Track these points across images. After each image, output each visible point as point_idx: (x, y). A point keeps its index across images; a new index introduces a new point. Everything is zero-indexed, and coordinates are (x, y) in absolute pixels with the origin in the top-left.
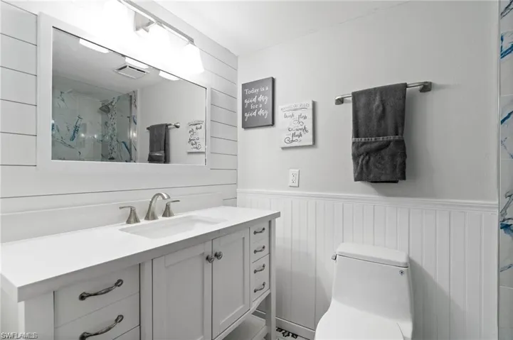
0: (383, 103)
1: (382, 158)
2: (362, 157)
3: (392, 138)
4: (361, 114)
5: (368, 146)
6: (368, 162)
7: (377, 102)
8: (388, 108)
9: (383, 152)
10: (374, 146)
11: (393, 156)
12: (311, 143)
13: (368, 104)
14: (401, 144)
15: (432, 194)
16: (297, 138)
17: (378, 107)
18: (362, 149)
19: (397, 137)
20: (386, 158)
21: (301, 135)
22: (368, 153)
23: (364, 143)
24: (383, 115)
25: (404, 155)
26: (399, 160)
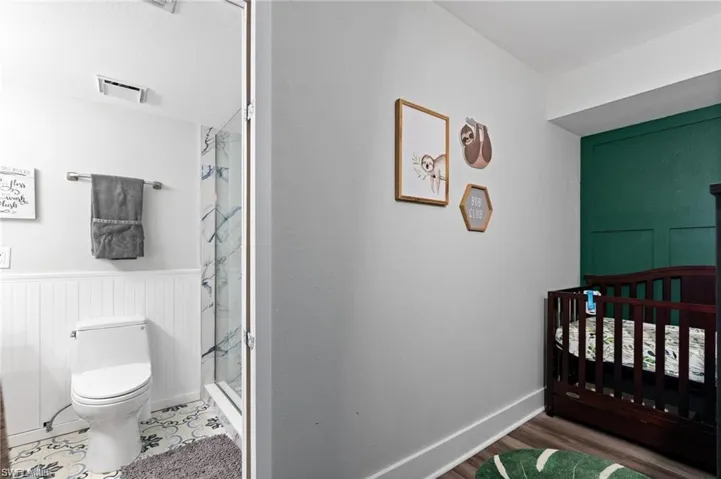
0: (124, 192)
1: (124, 238)
2: (104, 237)
3: (133, 222)
4: (102, 197)
5: (111, 227)
6: (110, 241)
7: (119, 190)
8: (129, 197)
9: (125, 233)
10: (116, 227)
11: (134, 237)
12: (33, 217)
13: (110, 190)
14: (139, 227)
15: (162, 266)
16: (9, 208)
17: (119, 194)
18: (105, 230)
19: (137, 223)
20: (128, 239)
21: (14, 205)
22: (110, 233)
23: (106, 225)
24: (124, 203)
25: (142, 237)
26: (138, 241)
